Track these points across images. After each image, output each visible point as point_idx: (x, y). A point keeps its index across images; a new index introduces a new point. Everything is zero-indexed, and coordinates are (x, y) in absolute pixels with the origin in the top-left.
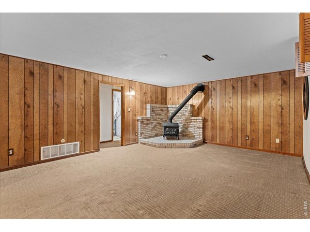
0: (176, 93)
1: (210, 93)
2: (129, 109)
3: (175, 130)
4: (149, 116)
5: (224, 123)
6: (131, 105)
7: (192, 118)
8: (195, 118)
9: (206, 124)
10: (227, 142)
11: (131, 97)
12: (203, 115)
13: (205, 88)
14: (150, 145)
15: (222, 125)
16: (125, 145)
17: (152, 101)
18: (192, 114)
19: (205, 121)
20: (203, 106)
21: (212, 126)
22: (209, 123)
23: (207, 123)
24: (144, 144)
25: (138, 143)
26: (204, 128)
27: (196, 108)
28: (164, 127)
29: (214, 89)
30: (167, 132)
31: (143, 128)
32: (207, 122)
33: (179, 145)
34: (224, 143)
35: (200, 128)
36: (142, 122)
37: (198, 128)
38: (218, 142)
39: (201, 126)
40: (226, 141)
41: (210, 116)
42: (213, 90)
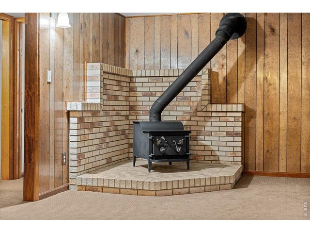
0: (158, 36)
1: (260, 40)
2: (49, 73)
3: (181, 141)
4: (98, 101)
5: (297, 119)
6: (52, 63)
7: (214, 107)
8: (219, 107)
9: (251, 124)
10: (307, 167)
11: (52, 33)
12: (241, 100)
13: (248, 24)
14: (120, 191)
15: (292, 124)
16: (41, 198)
17: (97, 52)
18: (208, 98)
19: (247, 115)
20: (241, 74)
21: (267, 128)
22: (259, 120)
23: (252, 120)
24: (93, 189)
25: (68, 188)
26: (245, 134)
27: (221, 80)
28: (151, 133)
29: (273, 30)
30: (159, 147)
31: (83, 139)
32: (252, 117)
33: (208, 183)
34: (298, 172)
35: (237, 134)
36: (81, 120)
37: (229, 134)
38: (283, 170)
39: (240, 130)
40: (304, 164)
41: (260, 102)
42: (268, 31)
